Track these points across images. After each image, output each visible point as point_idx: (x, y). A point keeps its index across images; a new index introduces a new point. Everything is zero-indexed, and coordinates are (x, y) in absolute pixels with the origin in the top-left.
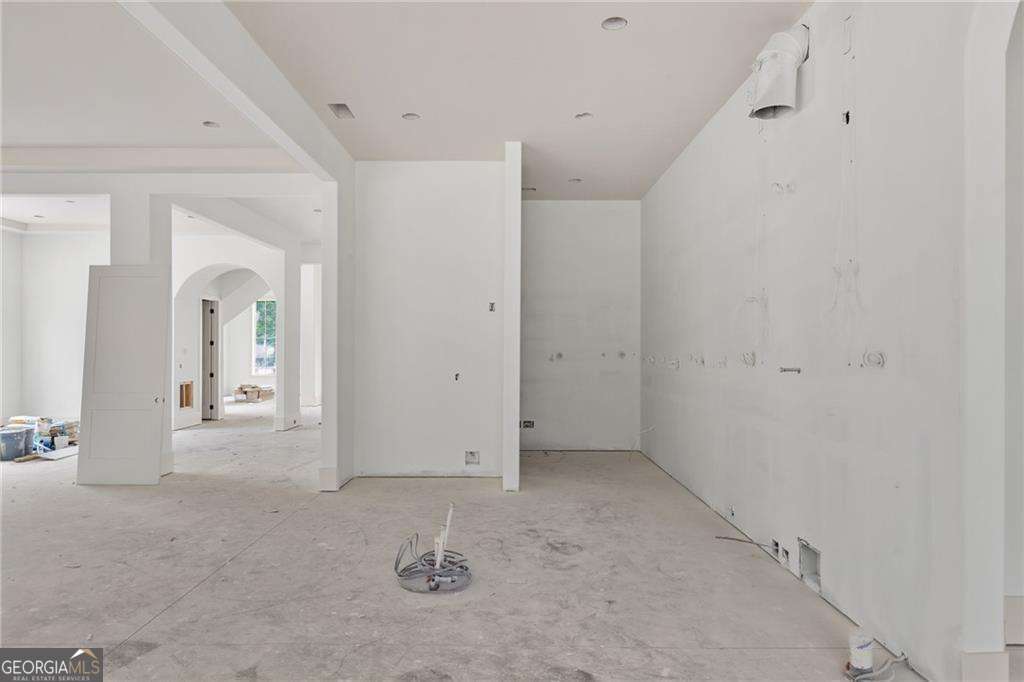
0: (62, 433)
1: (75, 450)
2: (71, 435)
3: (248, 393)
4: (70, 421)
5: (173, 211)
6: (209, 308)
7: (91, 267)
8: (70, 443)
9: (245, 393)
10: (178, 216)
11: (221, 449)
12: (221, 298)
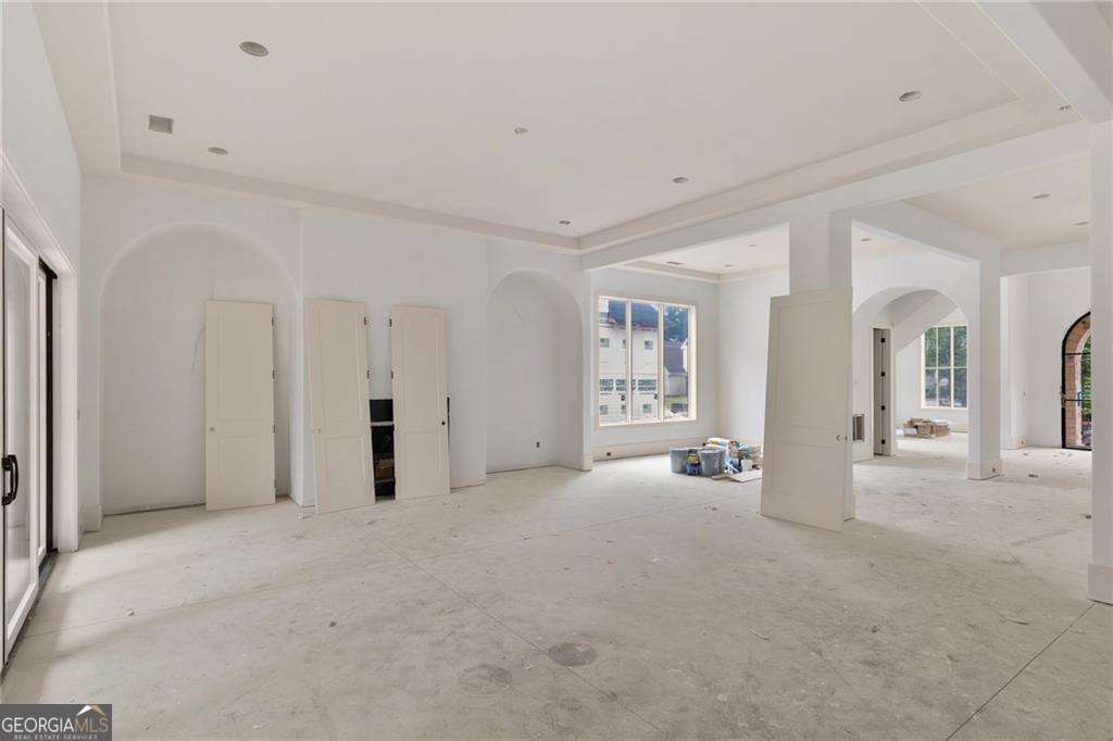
0: (747, 457)
1: (758, 473)
2: (754, 459)
3: (921, 429)
4: (753, 446)
5: (853, 229)
6: (881, 338)
7: (772, 299)
8: (754, 467)
9: (916, 427)
10: (858, 232)
11: (903, 494)
12: (893, 326)
